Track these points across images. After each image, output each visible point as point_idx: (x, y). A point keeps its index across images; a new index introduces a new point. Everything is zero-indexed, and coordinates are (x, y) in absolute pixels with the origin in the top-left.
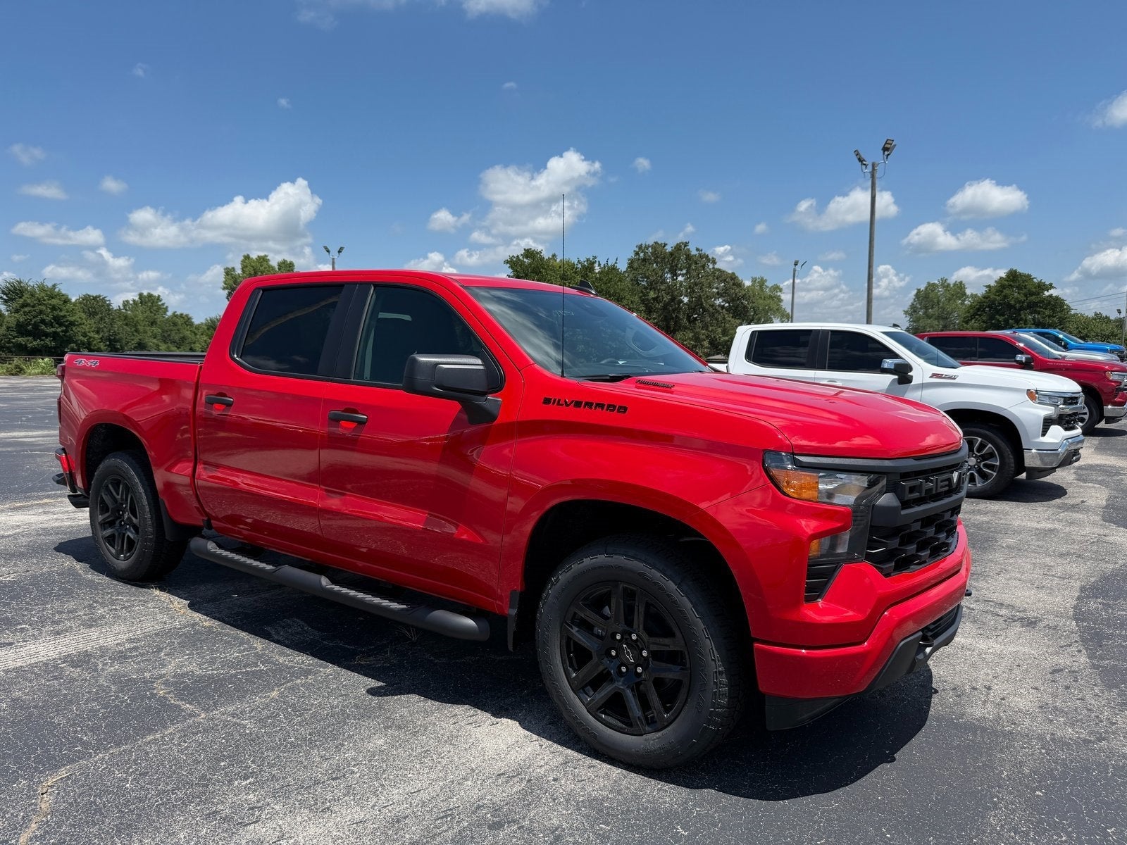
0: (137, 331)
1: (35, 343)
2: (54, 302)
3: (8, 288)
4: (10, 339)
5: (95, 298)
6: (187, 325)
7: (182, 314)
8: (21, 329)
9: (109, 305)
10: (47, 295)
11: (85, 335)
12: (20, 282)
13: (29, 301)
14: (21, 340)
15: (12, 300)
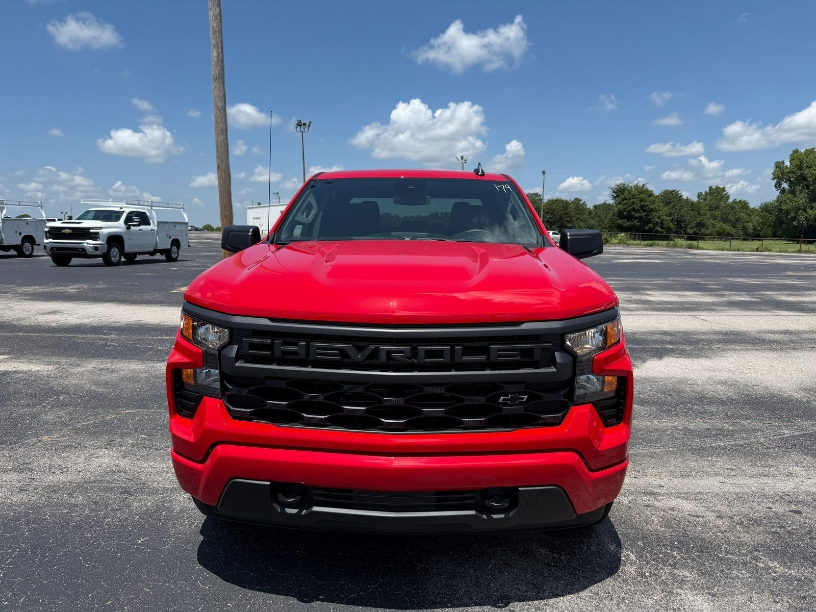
0: (699, 214)
1: (628, 224)
2: (642, 196)
3: (616, 189)
4: (614, 221)
5: (671, 192)
6: (744, 209)
7: (741, 201)
8: (620, 215)
9: (681, 196)
10: (638, 192)
11: (659, 217)
12: (624, 185)
13: (627, 196)
14: (620, 222)
15: (618, 196)
